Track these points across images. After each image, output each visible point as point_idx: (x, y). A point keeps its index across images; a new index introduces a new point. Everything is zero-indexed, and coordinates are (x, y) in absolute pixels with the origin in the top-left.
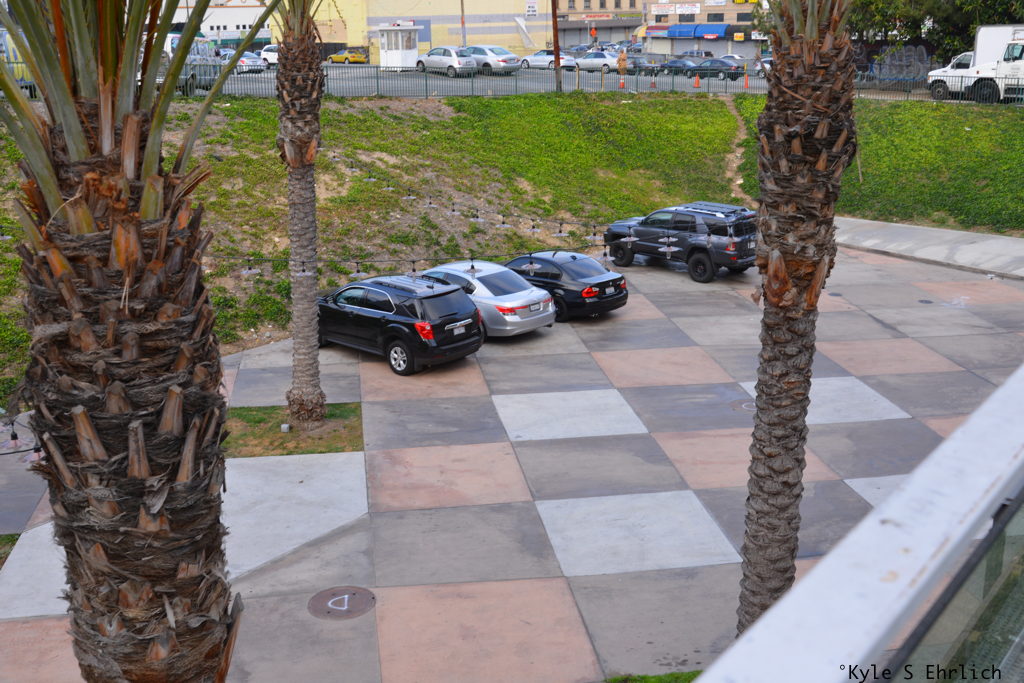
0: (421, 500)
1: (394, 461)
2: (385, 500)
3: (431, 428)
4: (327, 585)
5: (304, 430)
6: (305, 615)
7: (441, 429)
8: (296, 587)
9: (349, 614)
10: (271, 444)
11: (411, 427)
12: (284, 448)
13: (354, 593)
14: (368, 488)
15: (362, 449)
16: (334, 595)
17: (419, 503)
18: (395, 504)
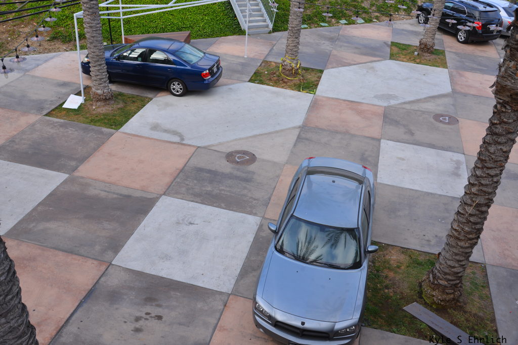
0: (473, 92)
1: (461, 75)
2: (458, 88)
3: (475, 66)
4: (440, 113)
5: (423, 56)
6: (433, 120)
7: (479, 67)
8: (427, 110)
9: (449, 123)
10: (410, 58)
11: (467, 64)
12: (415, 61)
13: (450, 117)
14: (451, 83)
15: (447, 68)
16: (442, 116)
17: (472, 93)
18: (463, 91)
